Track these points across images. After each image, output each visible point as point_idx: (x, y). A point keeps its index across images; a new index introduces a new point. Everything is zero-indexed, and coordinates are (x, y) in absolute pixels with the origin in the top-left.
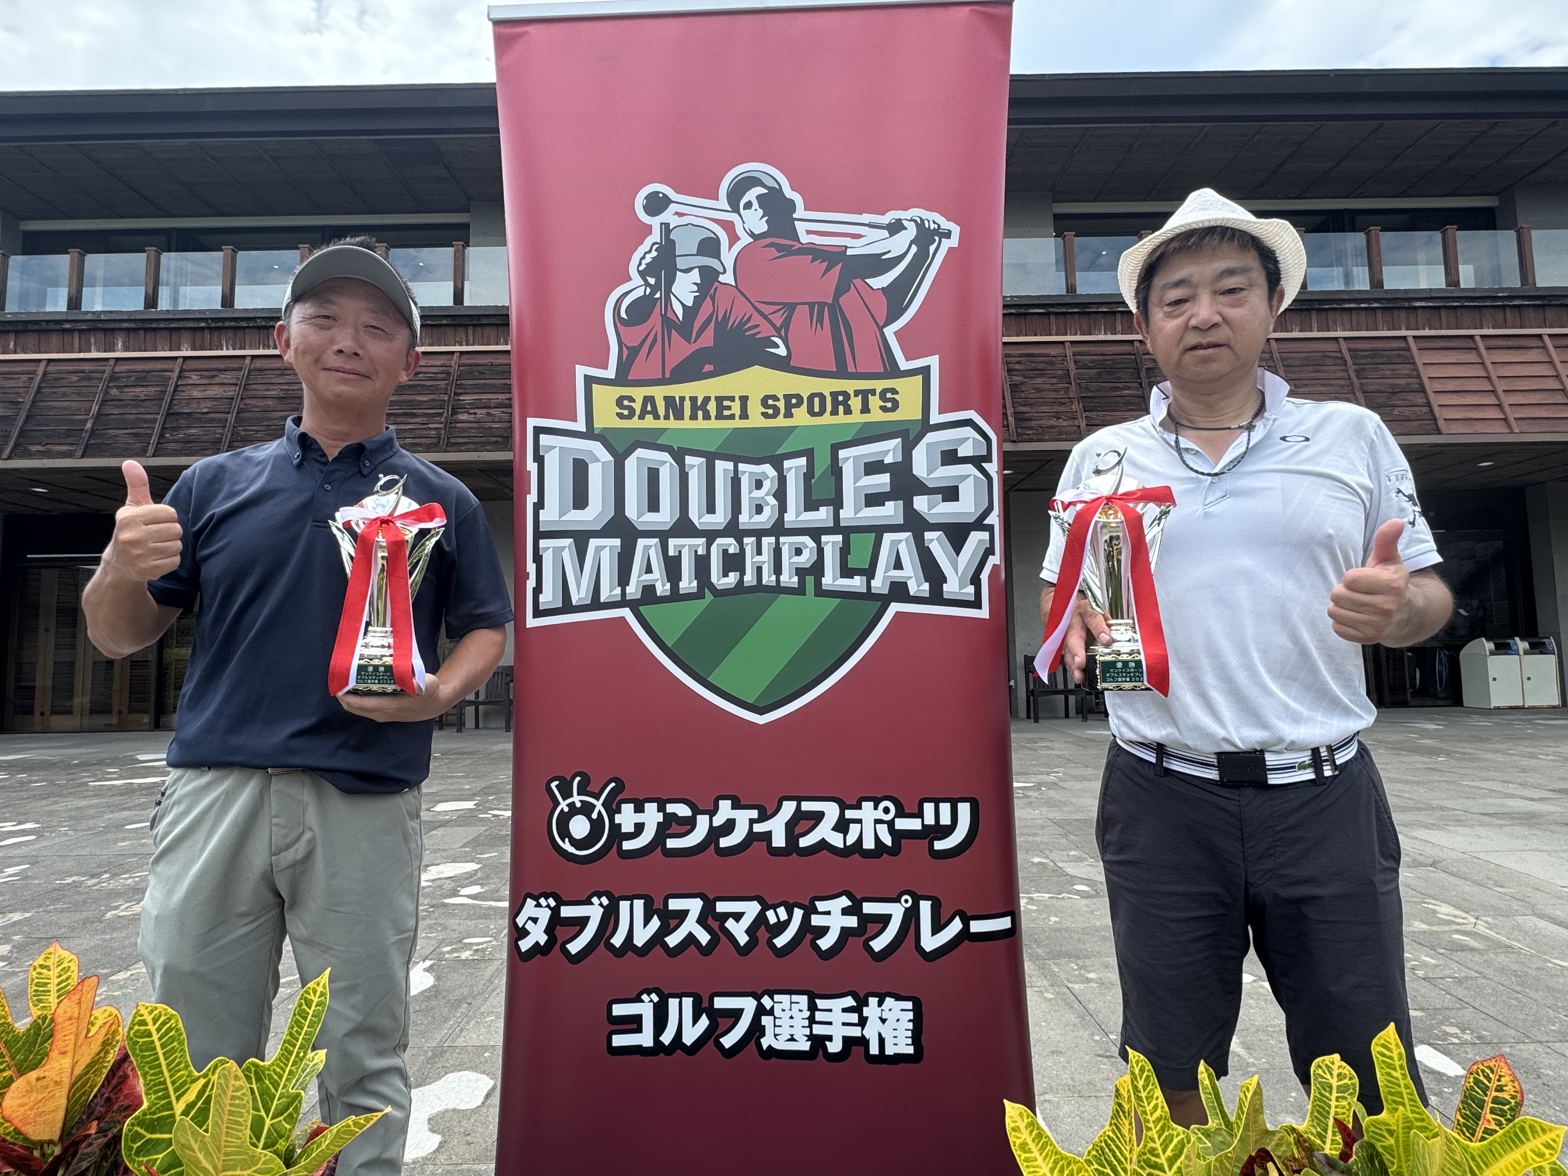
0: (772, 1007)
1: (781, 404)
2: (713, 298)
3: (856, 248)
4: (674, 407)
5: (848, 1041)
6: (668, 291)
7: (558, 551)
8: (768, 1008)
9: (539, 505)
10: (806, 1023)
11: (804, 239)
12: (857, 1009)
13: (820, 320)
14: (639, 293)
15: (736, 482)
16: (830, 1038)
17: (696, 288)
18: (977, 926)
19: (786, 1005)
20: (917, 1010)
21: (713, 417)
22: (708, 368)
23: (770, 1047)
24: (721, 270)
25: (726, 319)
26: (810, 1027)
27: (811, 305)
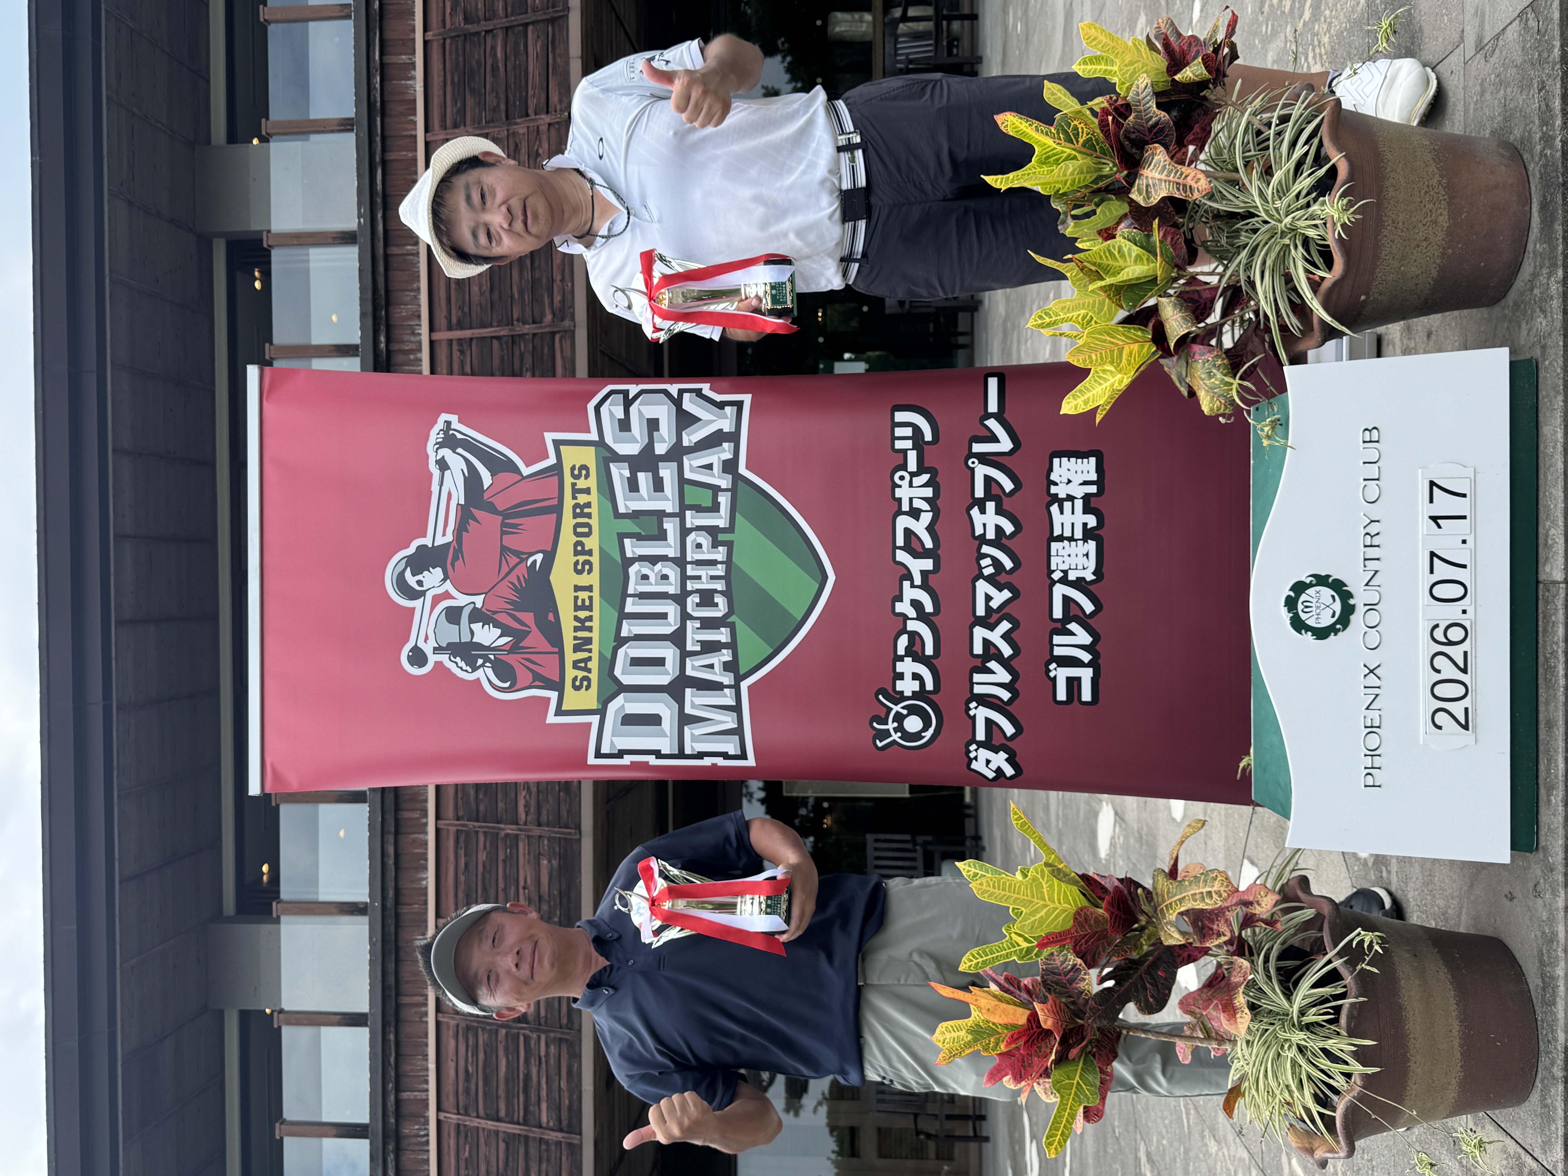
0: (1062, 571)
1: (582, 558)
2: (495, 612)
3: (459, 497)
4: (582, 645)
5: (1086, 510)
6: (488, 648)
7: (694, 739)
8: (1062, 574)
9: (658, 754)
10: (1073, 543)
11: (449, 538)
12: (1061, 502)
13: (515, 526)
14: (490, 672)
15: (643, 596)
16: (1085, 525)
17: (486, 626)
18: (993, 407)
19: (1059, 560)
20: (1060, 455)
21: (591, 614)
22: (551, 617)
23: (1094, 573)
24: (472, 605)
25: (512, 603)
26: (1076, 540)
27: (503, 533)
